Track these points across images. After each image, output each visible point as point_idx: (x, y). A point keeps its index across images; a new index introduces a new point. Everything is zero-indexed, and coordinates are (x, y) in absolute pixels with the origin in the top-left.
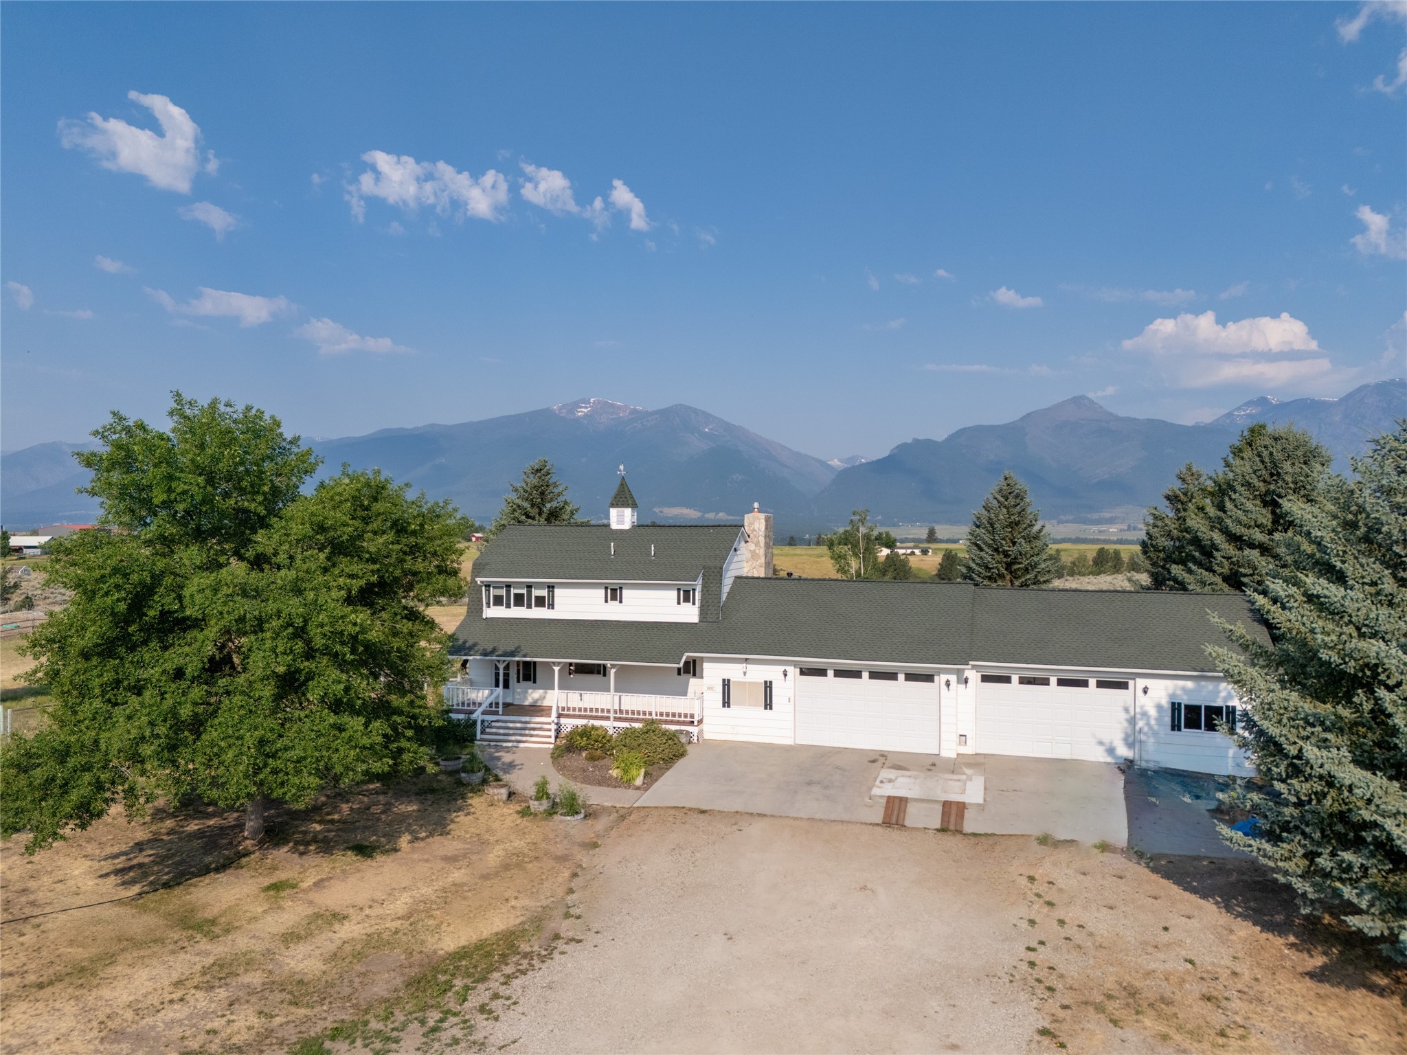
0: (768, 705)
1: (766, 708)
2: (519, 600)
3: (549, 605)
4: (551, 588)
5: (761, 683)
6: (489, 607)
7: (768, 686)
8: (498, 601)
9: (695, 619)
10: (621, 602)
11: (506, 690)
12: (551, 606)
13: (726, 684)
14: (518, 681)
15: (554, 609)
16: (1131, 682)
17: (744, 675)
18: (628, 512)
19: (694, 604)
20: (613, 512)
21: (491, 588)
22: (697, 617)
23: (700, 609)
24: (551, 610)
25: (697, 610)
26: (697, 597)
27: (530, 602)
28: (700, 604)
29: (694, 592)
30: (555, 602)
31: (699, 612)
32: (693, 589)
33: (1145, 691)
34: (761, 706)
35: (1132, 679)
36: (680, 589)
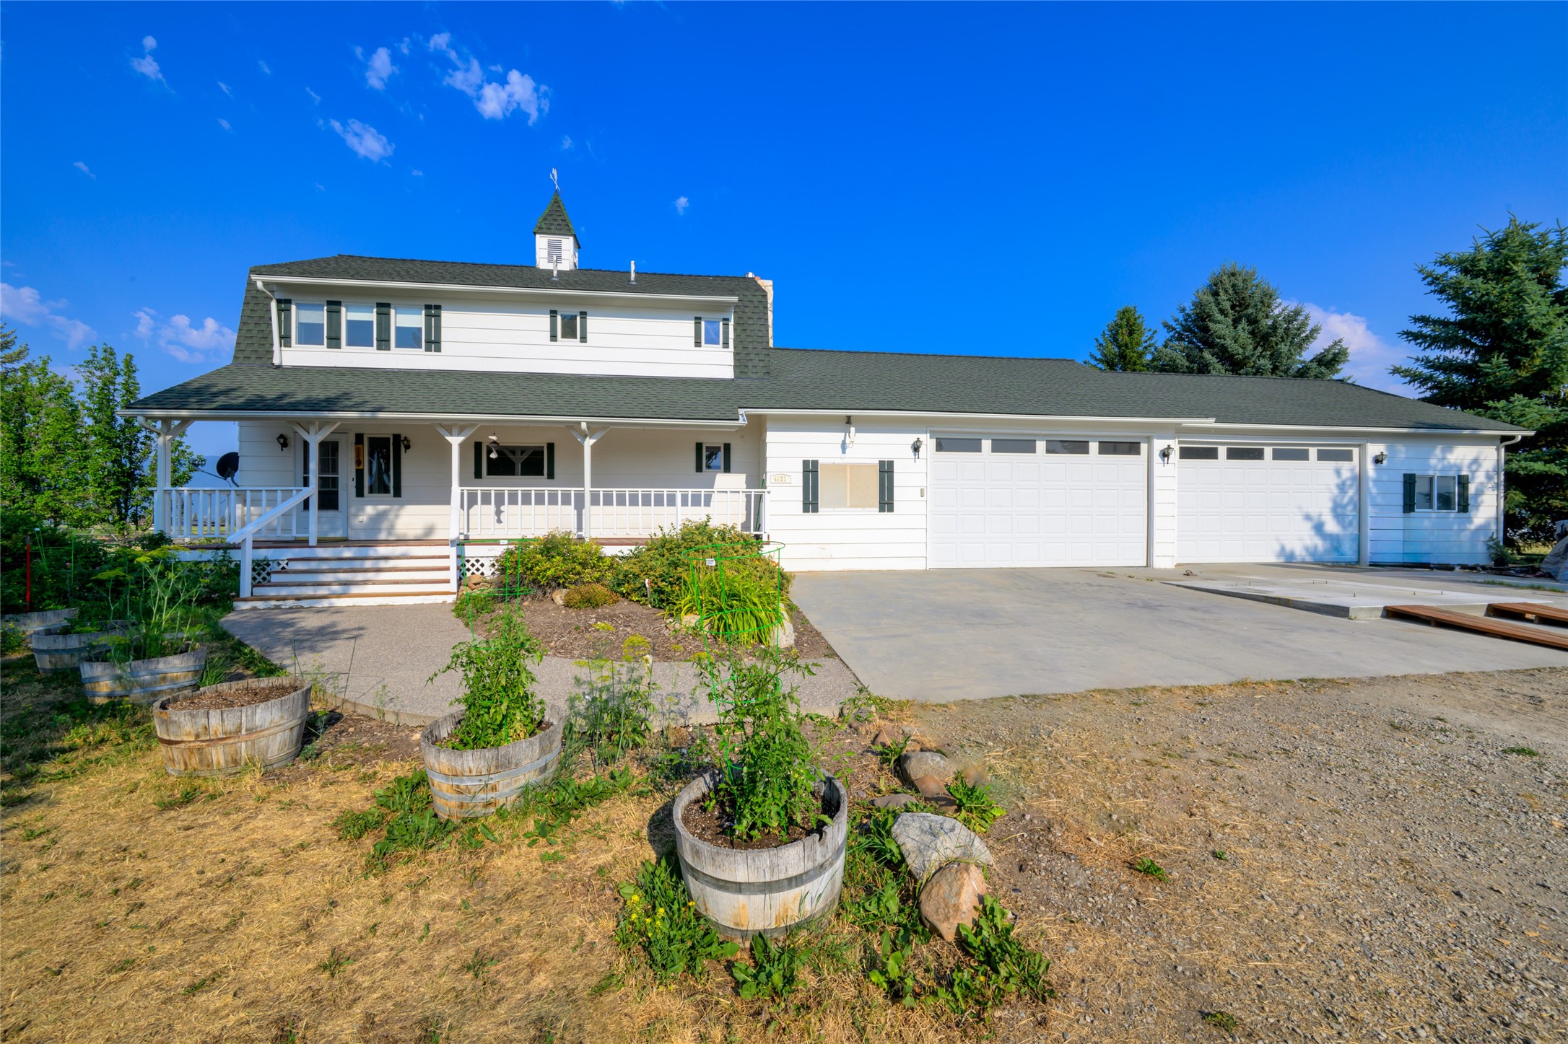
0: (886, 504)
1: (882, 510)
2: (359, 335)
3: (428, 342)
4: (433, 311)
5: (872, 466)
6: (288, 344)
7: (886, 470)
8: (310, 335)
9: (729, 373)
10: (584, 339)
11: (330, 514)
12: (434, 344)
13: (811, 470)
14: (360, 493)
15: (440, 351)
16: (1356, 451)
17: (844, 452)
18: (568, 243)
19: (726, 344)
20: (542, 242)
21: (293, 308)
22: (731, 369)
23: (736, 354)
24: (433, 353)
25: (731, 355)
26: (731, 335)
27: (384, 337)
28: (735, 347)
29: (726, 325)
30: (443, 338)
31: (735, 359)
32: (724, 319)
33: (1378, 461)
34: (874, 506)
35: (1359, 446)
36: (700, 318)
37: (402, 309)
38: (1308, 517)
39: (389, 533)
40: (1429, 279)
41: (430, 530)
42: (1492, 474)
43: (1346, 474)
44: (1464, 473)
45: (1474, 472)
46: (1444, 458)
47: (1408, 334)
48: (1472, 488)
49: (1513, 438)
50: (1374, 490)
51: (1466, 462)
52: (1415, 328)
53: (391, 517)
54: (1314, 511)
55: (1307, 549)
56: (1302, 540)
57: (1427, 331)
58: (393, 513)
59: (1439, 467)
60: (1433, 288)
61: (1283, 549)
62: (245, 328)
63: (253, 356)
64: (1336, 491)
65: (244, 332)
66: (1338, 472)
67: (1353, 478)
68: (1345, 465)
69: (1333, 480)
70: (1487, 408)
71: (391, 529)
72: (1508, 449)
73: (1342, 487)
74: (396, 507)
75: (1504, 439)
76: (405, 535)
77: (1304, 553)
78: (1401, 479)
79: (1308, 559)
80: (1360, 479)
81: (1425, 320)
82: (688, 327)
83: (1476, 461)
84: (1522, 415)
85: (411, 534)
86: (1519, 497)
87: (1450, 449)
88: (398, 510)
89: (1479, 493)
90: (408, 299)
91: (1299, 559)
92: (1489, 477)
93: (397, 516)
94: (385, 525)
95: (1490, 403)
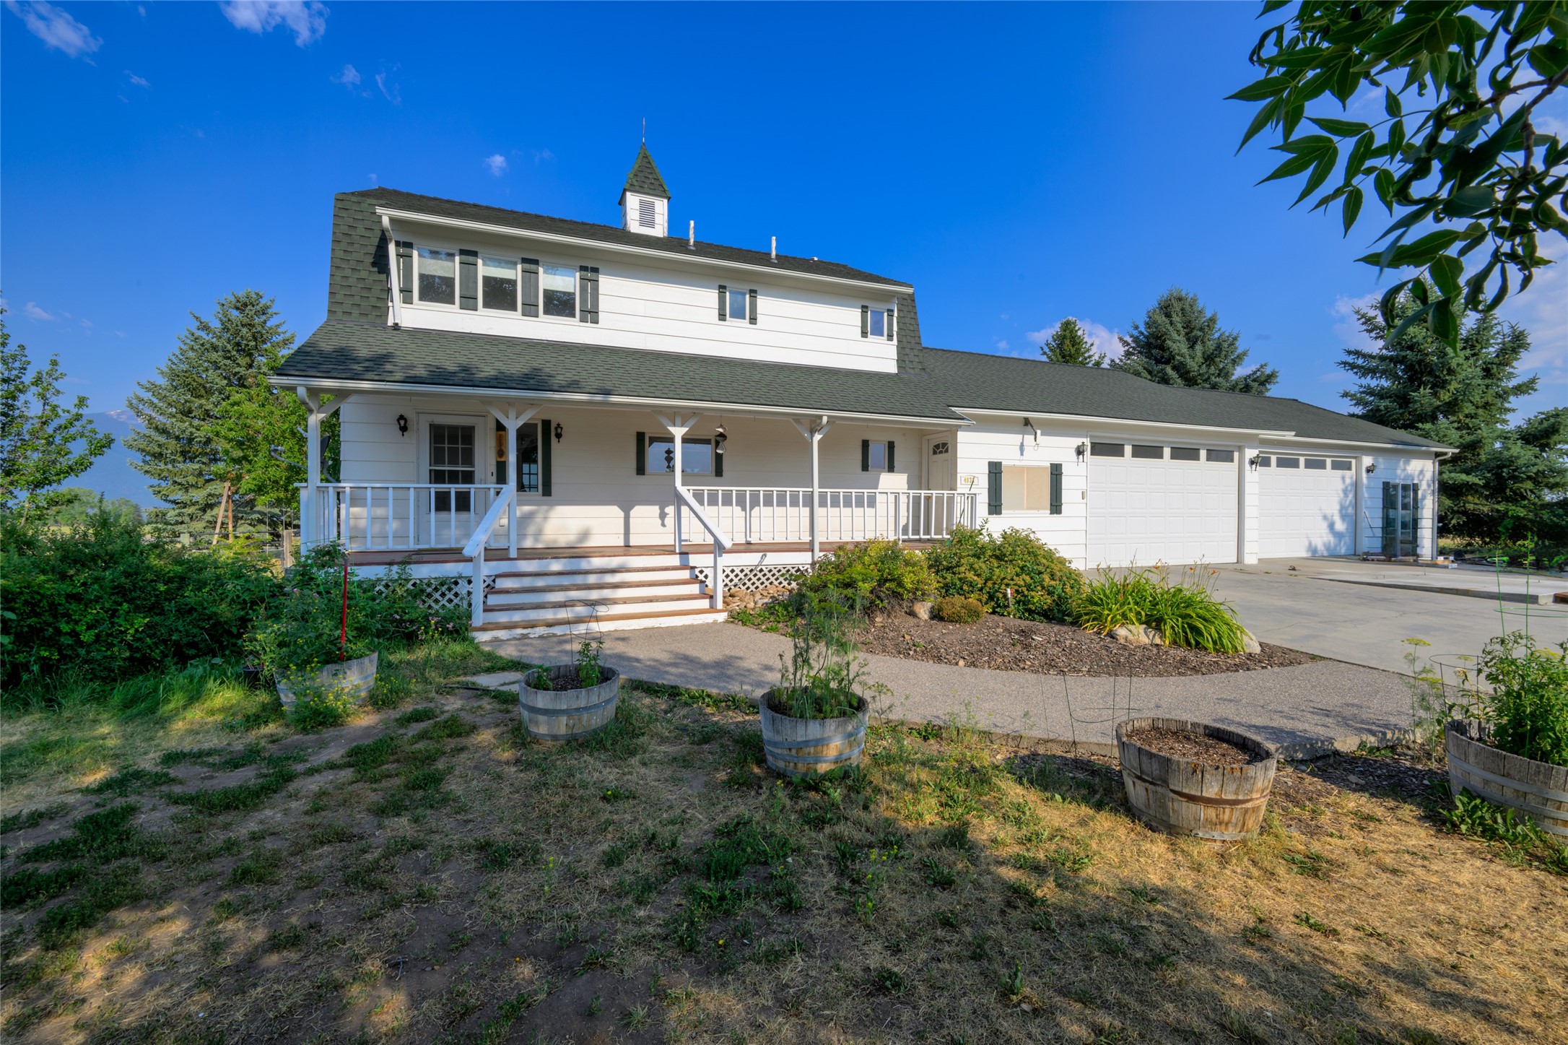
0: (1056, 507)
1: (1050, 512)
2: (500, 295)
3: (584, 311)
4: (590, 272)
5: (1044, 469)
6: (409, 301)
7: (1056, 471)
8: (435, 290)
9: (891, 367)
10: (753, 320)
12: (591, 314)
13: (995, 471)
15: (597, 322)
16: (1354, 461)
17: (1022, 454)
18: (661, 206)
19: (890, 337)
20: (633, 201)
21: (415, 253)
22: (895, 363)
23: (900, 349)
24: (589, 324)
25: (895, 349)
26: (895, 328)
27: (532, 301)
28: (898, 341)
29: (890, 316)
30: (601, 307)
31: (898, 353)
32: (888, 310)
33: (1368, 470)
34: (1045, 509)
35: (1355, 458)
36: (867, 307)
37: (553, 268)
38: (1325, 518)
39: (536, 540)
40: (1363, 320)
41: (585, 535)
42: (1431, 482)
43: (1348, 481)
44: (1415, 482)
45: (1421, 481)
46: (1405, 469)
47: (1345, 363)
48: (1420, 493)
49: (1445, 454)
50: (1366, 495)
51: (1417, 473)
52: (1350, 359)
53: (538, 520)
54: (1329, 512)
55: (1325, 545)
56: (1321, 538)
57: (1360, 361)
58: (540, 515)
59: (1402, 476)
60: (1364, 327)
61: (1310, 544)
62: (339, 273)
63: (356, 312)
64: (1342, 495)
65: (338, 279)
66: (1343, 478)
67: (1351, 485)
68: (1347, 473)
69: (1340, 486)
70: (1417, 429)
71: (538, 534)
72: (1442, 463)
73: (1345, 491)
74: (544, 508)
75: (1437, 455)
76: (555, 541)
77: (1323, 548)
78: (1381, 486)
79: (1325, 553)
80: (1356, 485)
81: (1357, 353)
82: (854, 315)
83: (1421, 472)
84: (1445, 436)
85: (563, 541)
86: (1448, 502)
87: (1407, 462)
88: (547, 511)
89: (1424, 498)
90: (560, 257)
91: (1320, 554)
92: (1429, 486)
93: (546, 518)
94: (531, 529)
95: (1420, 425)
